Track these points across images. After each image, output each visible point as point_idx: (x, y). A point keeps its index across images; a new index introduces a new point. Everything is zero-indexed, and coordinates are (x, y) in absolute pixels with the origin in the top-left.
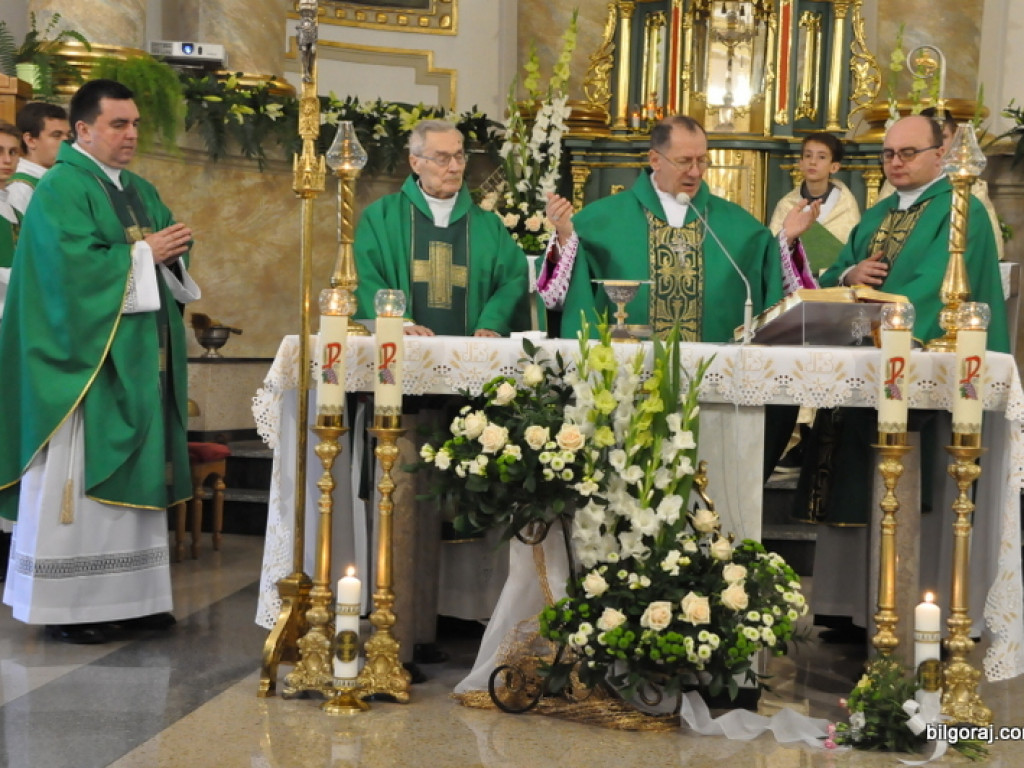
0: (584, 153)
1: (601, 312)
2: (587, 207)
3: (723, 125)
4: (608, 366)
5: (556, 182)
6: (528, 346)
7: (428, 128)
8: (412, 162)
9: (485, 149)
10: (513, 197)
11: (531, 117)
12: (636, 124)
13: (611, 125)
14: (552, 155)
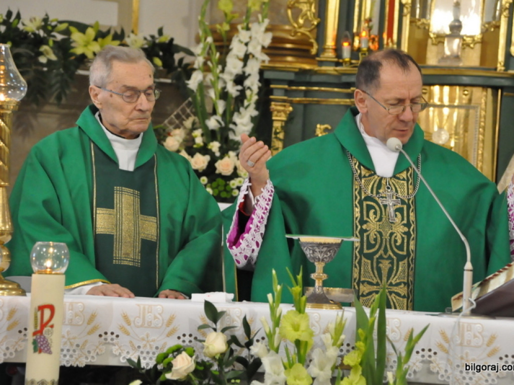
0: (286, 87)
1: (295, 274)
2: (288, 148)
3: (448, 57)
4: (303, 337)
5: (253, 119)
6: (211, 311)
7: (114, 57)
8: (92, 94)
9: (172, 79)
10: (202, 135)
11: (225, 43)
12: (346, 55)
13: (317, 55)
14: (249, 88)
